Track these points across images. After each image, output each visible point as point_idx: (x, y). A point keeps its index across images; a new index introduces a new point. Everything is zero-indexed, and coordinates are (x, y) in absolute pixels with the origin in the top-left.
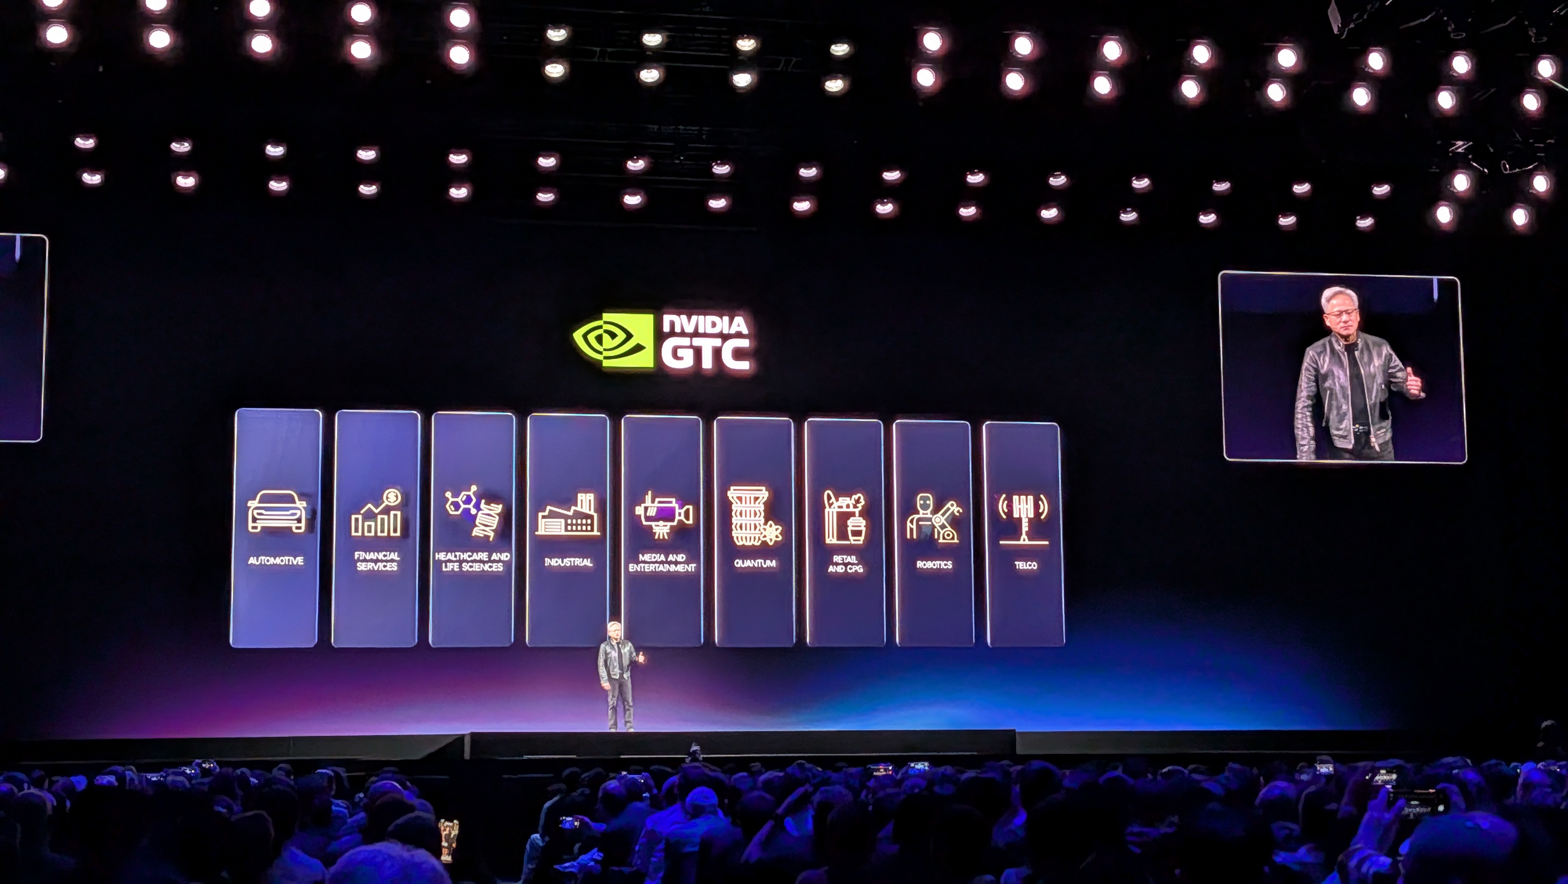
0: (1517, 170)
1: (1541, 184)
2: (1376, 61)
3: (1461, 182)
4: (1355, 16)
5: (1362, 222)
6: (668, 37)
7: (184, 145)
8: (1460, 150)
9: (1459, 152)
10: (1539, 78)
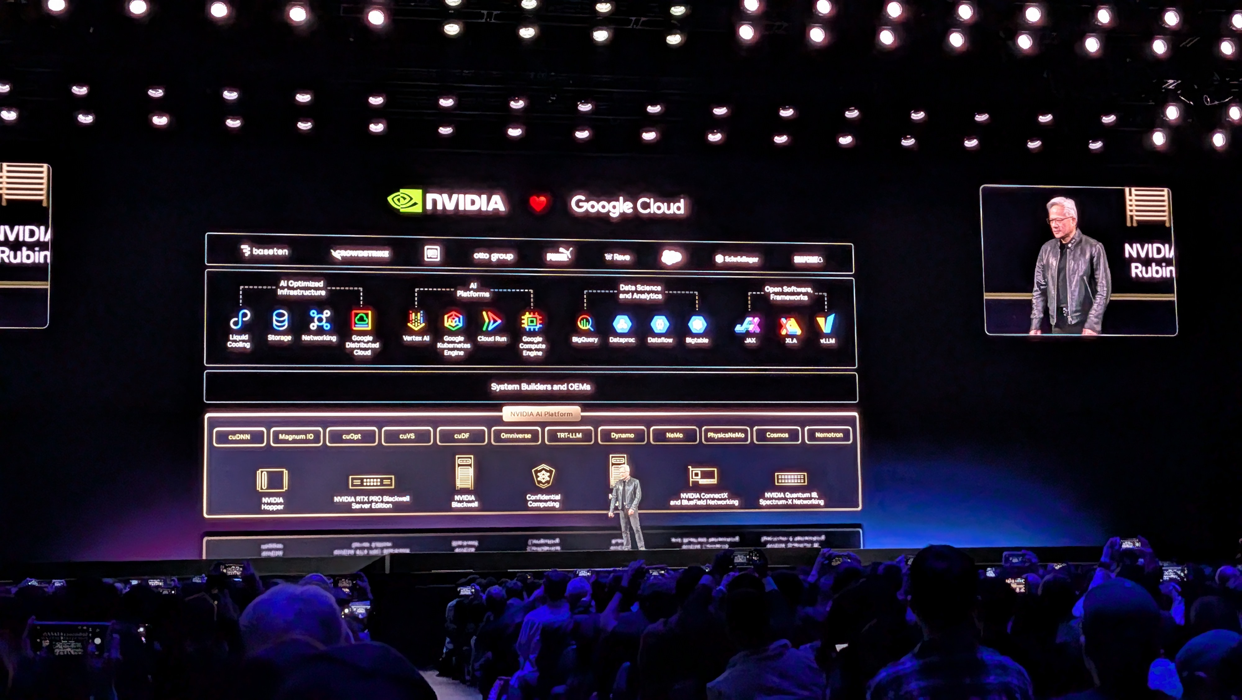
0: (1216, 103)
1: (1235, 113)
2: (1104, 16)
3: (1172, 113)
5: (1093, 145)
7: (158, 91)
8: (1171, 87)
9: (1171, 89)
10: (1234, 28)
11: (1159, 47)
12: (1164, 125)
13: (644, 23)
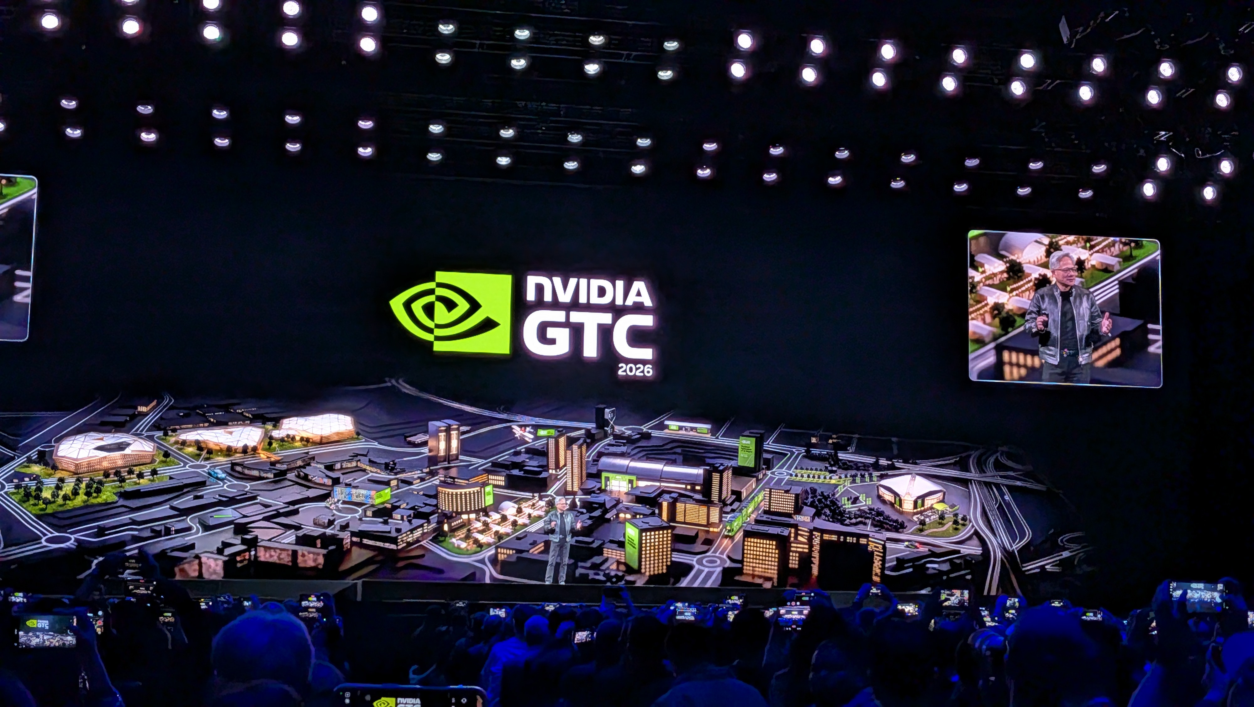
0: (1208, 156)
1: (1226, 167)
2: (1098, 65)
3: (1163, 164)
4: (1081, 29)
5: (1083, 194)
6: (534, 34)
7: (147, 108)
8: (1162, 138)
9: (1162, 140)
10: (1229, 81)
11: (1153, 97)
12: (1155, 176)
13: (636, 58)
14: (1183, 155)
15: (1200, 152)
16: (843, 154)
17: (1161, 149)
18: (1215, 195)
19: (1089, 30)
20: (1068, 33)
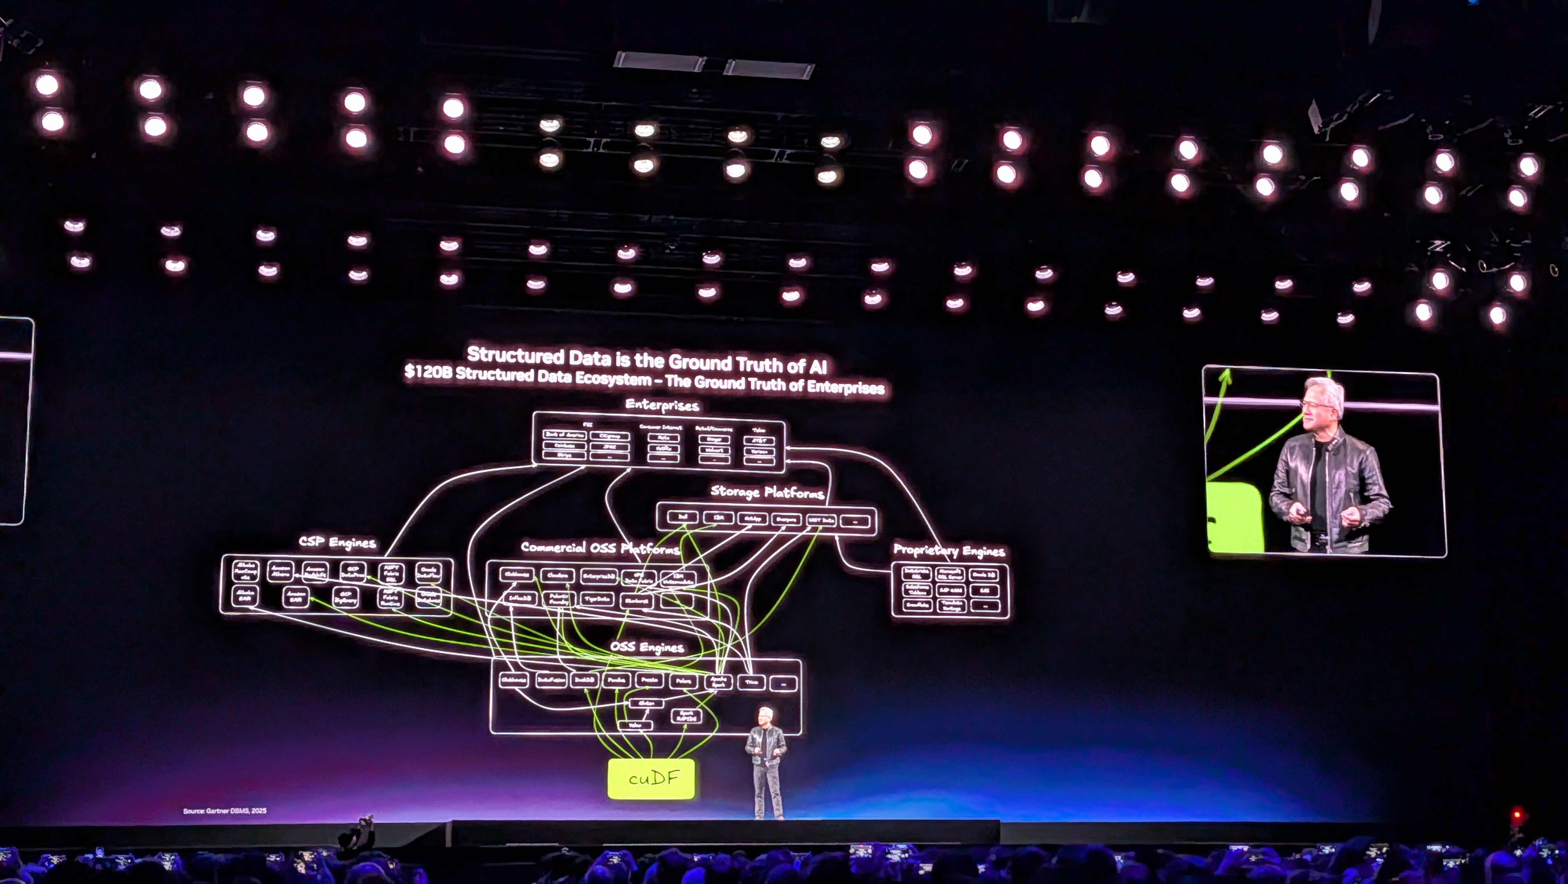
4: (1335, 116)
6: (661, 128)
7: (174, 229)
8: (1438, 249)
9: (1438, 252)
10: (1522, 176)
11: (1433, 196)
12: (1430, 296)
13: (790, 156)
14: (1464, 269)
15: (1485, 265)
16: (1045, 274)
17: (1437, 262)
18: (1505, 318)
19: (1345, 118)
20: (1320, 121)
